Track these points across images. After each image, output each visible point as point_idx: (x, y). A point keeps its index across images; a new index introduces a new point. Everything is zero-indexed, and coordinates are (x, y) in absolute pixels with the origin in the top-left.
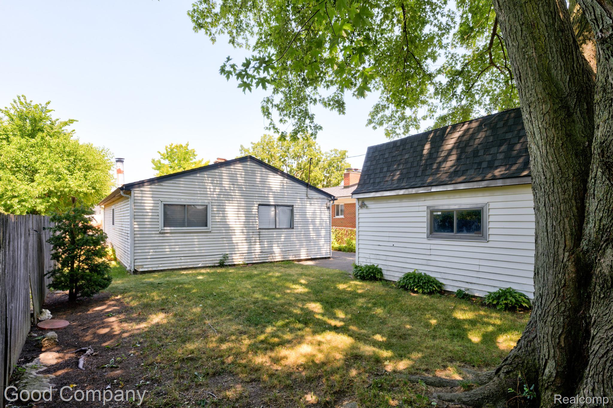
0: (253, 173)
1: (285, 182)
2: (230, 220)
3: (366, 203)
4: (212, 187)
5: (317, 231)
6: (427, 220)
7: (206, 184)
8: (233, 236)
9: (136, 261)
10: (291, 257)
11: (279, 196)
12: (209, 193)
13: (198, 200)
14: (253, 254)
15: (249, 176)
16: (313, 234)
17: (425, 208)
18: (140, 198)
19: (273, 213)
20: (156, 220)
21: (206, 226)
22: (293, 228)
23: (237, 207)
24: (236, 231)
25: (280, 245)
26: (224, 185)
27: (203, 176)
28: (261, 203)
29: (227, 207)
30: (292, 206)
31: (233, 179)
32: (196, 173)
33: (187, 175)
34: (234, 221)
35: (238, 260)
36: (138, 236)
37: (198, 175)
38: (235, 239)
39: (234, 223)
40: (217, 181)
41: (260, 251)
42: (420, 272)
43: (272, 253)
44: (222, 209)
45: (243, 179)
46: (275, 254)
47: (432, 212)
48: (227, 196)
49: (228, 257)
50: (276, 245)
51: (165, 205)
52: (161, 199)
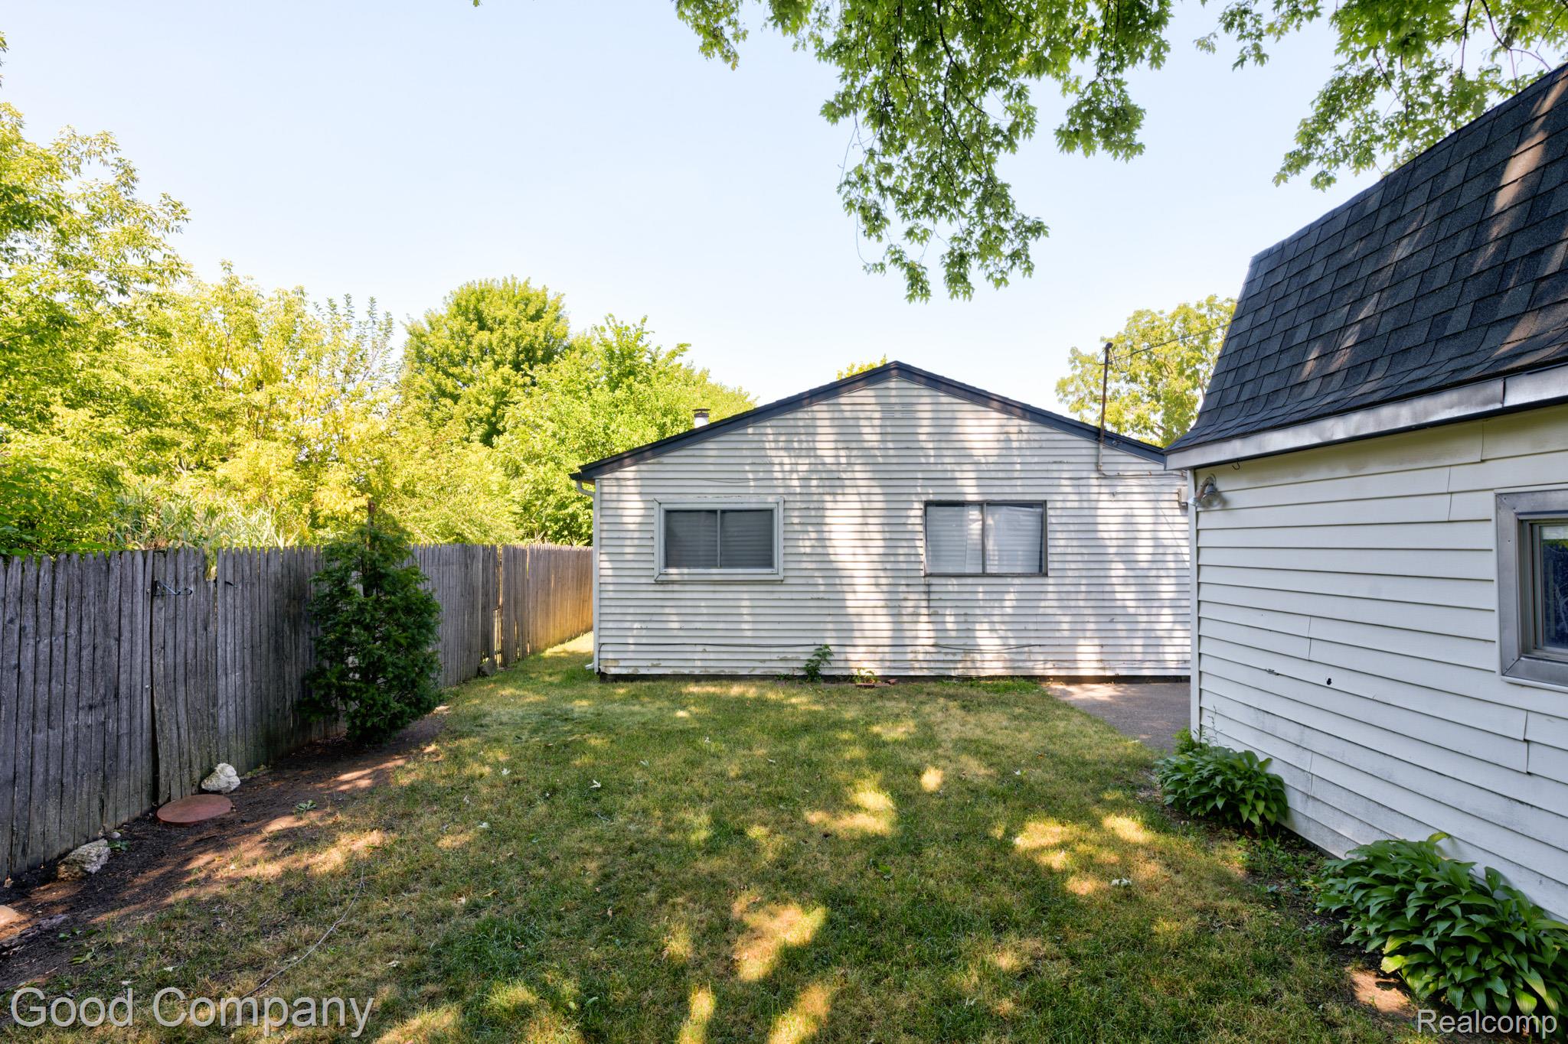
0: (908, 410)
1: (1015, 430)
2: (839, 550)
3: (1221, 485)
4: (786, 460)
5: (1144, 583)
6: (1501, 568)
7: (769, 453)
8: (849, 596)
9: (603, 648)
10: (1040, 665)
11: (993, 475)
12: (779, 475)
13: (750, 498)
14: (909, 649)
15: (898, 417)
16: (1127, 596)
17: (1485, 505)
18: (614, 497)
19: (976, 527)
20: (648, 550)
21: (770, 565)
22: (1046, 575)
23: (859, 513)
24: (856, 581)
25: (997, 626)
26: (819, 453)
27: (762, 431)
28: (931, 497)
29: (828, 513)
30: (1043, 504)
31: (848, 434)
32: (746, 426)
33: (724, 433)
34: (851, 551)
35: (864, 662)
36: (611, 588)
37: (750, 430)
38: (853, 603)
39: (851, 558)
40: (800, 441)
41: (931, 642)
42: (1468, 855)
43: (970, 649)
44: (815, 517)
45: (878, 430)
46: (981, 652)
47: (1529, 526)
48: (833, 482)
49: (831, 654)
50: (986, 626)
51: (669, 512)
52: (658, 497)
